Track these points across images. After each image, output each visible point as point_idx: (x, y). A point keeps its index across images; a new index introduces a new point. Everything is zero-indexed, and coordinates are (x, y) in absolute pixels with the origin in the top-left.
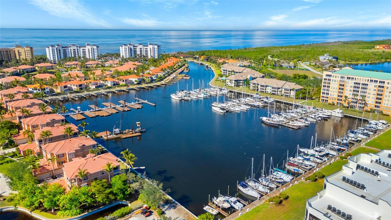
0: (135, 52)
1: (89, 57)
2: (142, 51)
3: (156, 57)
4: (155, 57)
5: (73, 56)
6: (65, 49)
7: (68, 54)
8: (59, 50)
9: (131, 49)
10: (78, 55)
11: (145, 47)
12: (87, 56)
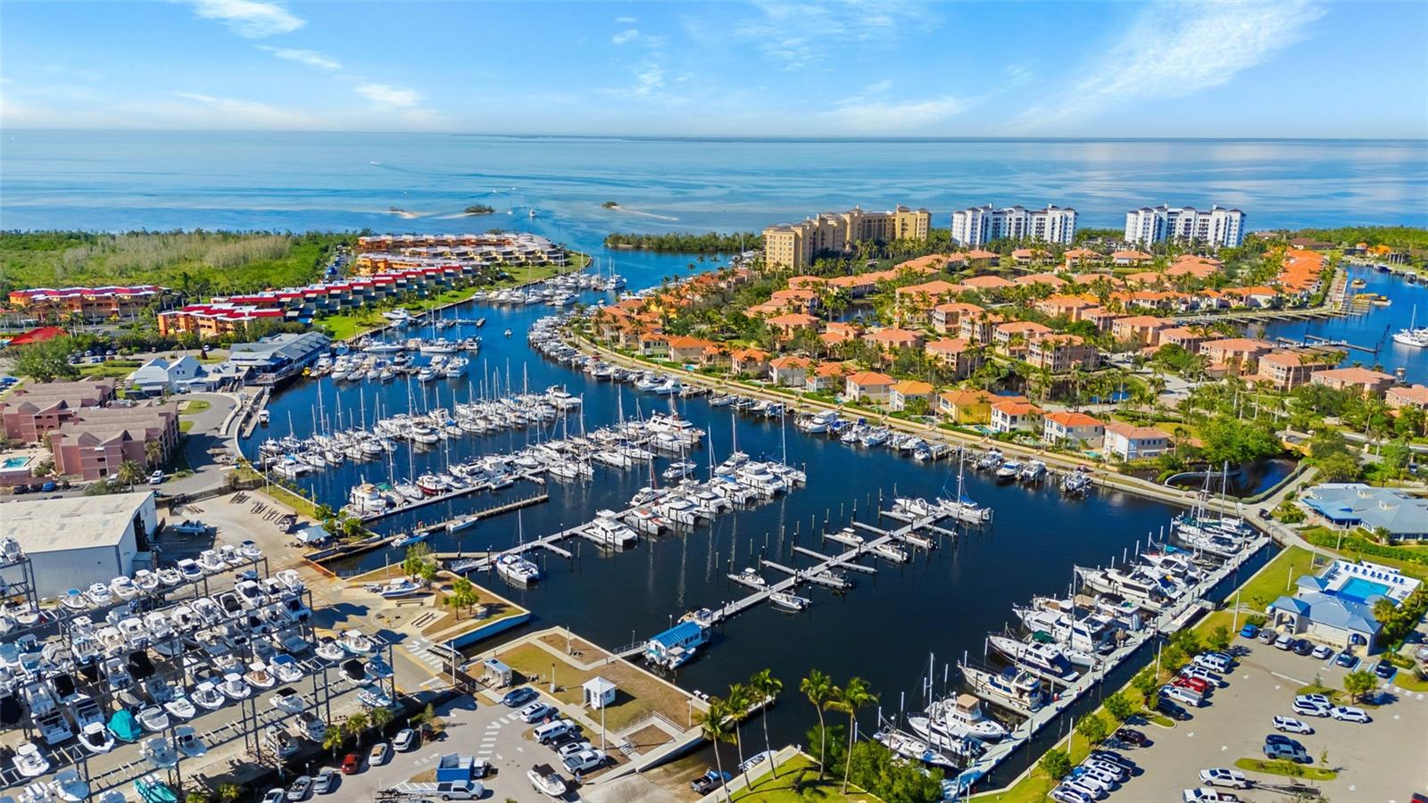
0: (1171, 228)
2: (1192, 226)
3: (1232, 245)
4: (1228, 243)
5: (1012, 235)
7: (1001, 230)
8: (987, 220)
9: (1161, 220)
10: (1025, 232)
11: (1202, 217)
12: (1047, 237)
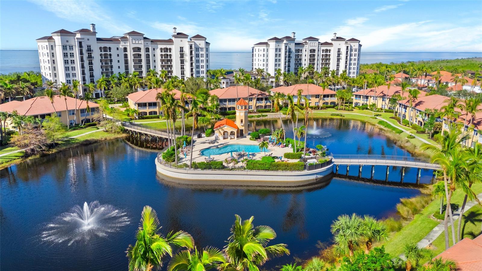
0: (298, 59)
1: (183, 73)
2: (316, 57)
3: (353, 75)
4: (349, 73)
5: (131, 70)
6: (108, 45)
7: (115, 63)
8: (89, 50)
9: (290, 51)
10: (148, 67)
11: (324, 48)
12: (176, 72)
